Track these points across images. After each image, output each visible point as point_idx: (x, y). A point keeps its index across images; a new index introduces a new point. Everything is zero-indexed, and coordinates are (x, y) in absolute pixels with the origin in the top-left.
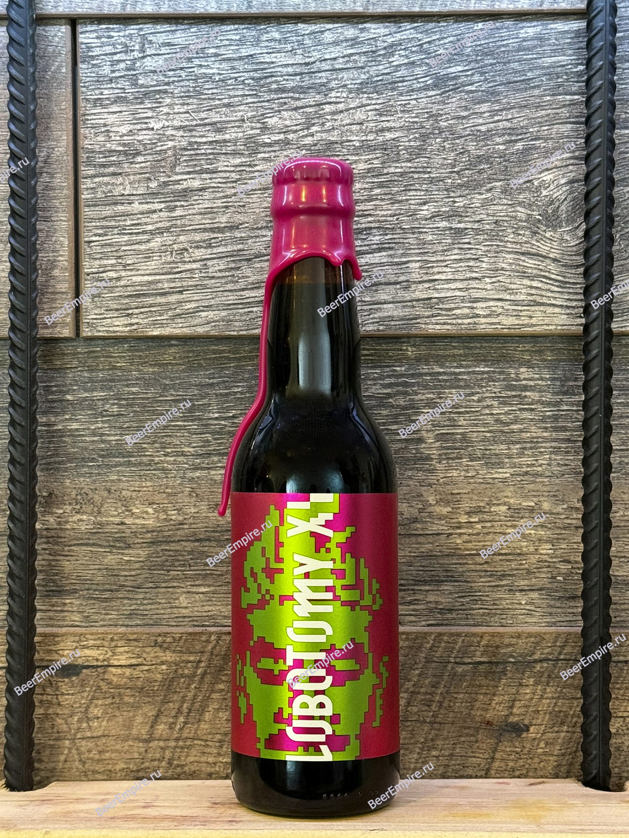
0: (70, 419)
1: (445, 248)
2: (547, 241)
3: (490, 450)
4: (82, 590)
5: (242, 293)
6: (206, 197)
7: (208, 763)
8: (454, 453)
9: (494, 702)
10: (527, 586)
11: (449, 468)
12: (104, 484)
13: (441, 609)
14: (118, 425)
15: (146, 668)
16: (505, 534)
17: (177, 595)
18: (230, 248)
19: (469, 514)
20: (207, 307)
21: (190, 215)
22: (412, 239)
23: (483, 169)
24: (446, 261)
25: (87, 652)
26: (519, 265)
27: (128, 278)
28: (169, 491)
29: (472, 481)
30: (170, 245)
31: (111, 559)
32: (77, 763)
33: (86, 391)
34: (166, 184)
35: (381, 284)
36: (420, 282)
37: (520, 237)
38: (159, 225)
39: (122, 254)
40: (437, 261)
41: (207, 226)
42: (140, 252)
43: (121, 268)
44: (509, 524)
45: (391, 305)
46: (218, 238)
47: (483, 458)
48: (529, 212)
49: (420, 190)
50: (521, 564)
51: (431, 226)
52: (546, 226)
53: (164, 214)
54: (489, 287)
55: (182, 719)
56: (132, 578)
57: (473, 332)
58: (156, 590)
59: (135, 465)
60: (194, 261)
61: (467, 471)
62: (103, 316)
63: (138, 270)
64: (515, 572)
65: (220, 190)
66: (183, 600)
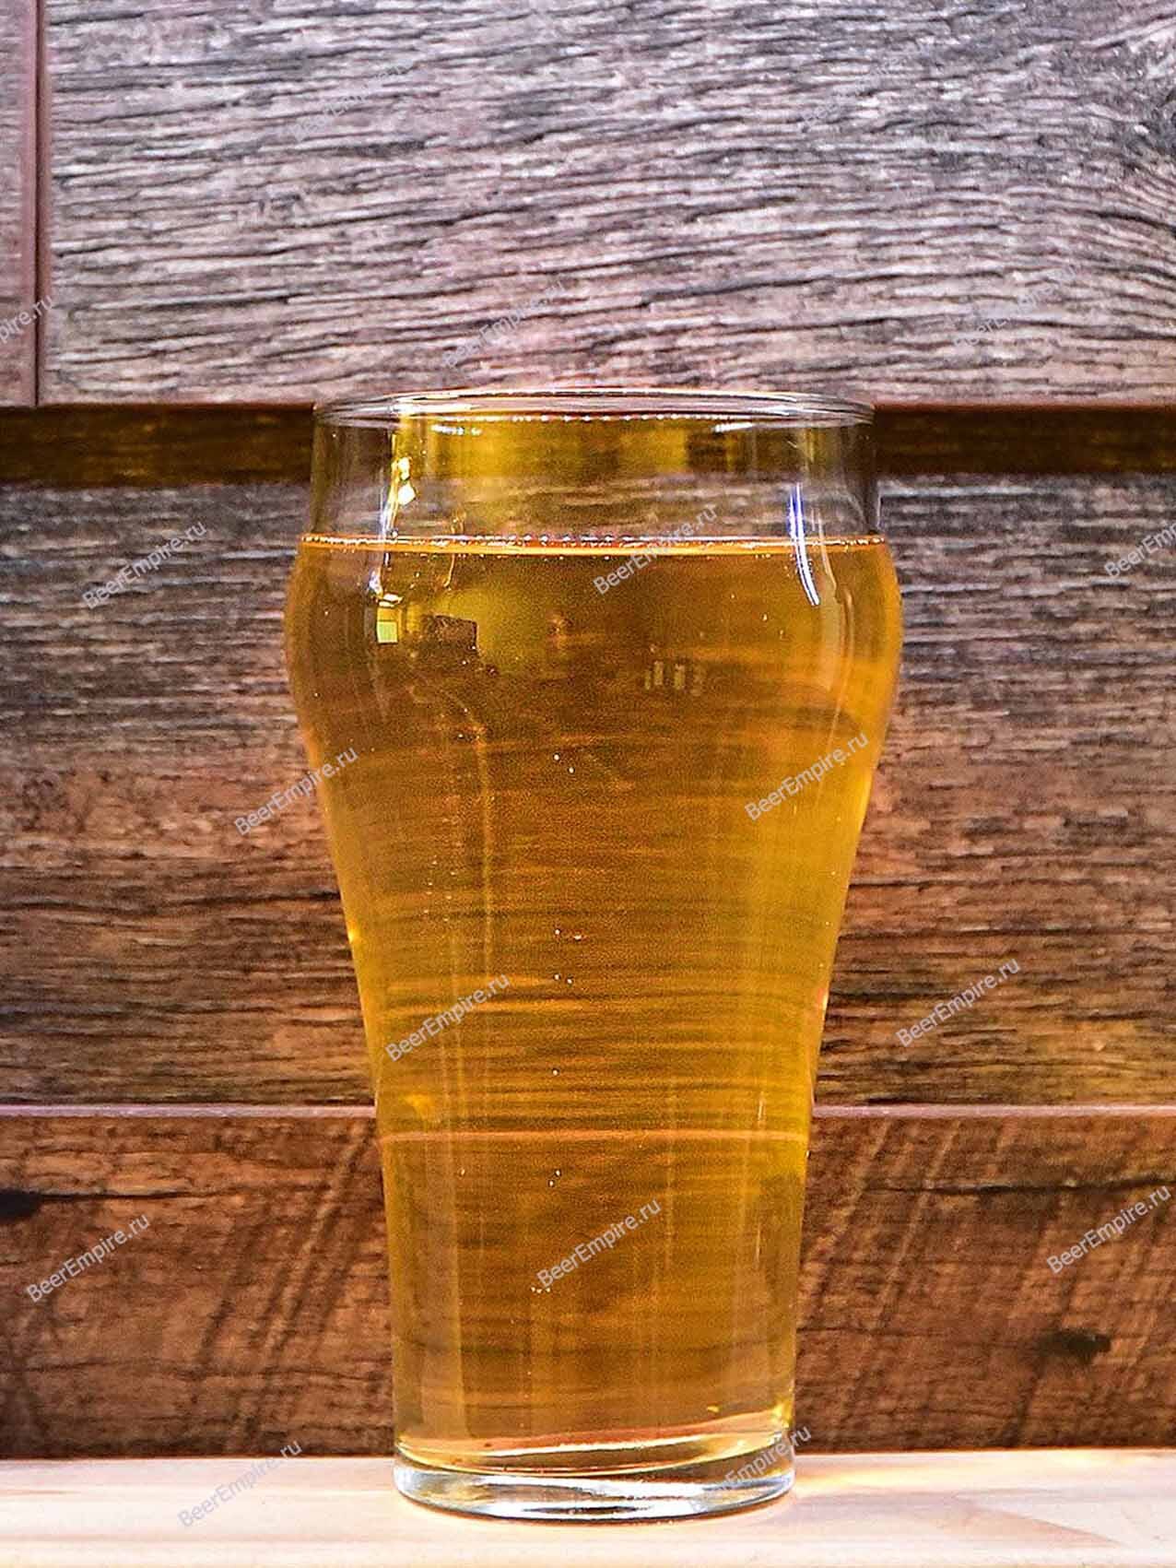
0: (13, 604)
1: (919, 200)
2: (1161, 185)
3: (1023, 683)
4: (38, 1015)
5: (432, 303)
6: (348, 73)
7: (340, 1428)
8: (937, 690)
9: (1026, 1283)
10: (1108, 1007)
11: (922, 727)
12: (92, 760)
13: (902, 1064)
14: (127, 619)
15: (195, 1201)
16: (1055, 884)
17: (267, 1030)
18: (401, 195)
19: (972, 835)
20: (345, 335)
21: (306, 114)
22: (837, 177)
23: (1010, 13)
24: (919, 230)
25: (52, 1163)
26: (1094, 243)
27: (156, 265)
28: (250, 778)
29: (977, 756)
30: (259, 186)
31: (110, 941)
32: (27, 1427)
33: (50, 533)
34: (250, 40)
35: (766, 285)
36: (858, 281)
37: (1096, 175)
38: (232, 139)
39: (142, 206)
40: (900, 231)
41: (349, 141)
42: (184, 204)
43: (140, 240)
44: (1069, 858)
45: (787, 336)
46: (371, 170)
47: (1006, 702)
48: (1119, 118)
49: (857, 61)
50: (1093, 957)
51: (884, 147)
52: (1160, 150)
53: (245, 113)
54: (1021, 293)
55: (279, 1324)
56: (161, 988)
57: (984, 401)
58: (216, 1017)
59: (168, 715)
60: (317, 226)
61: (968, 732)
62: (93, 356)
63: (180, 245)
64: (1079, 975)
65: (380, 54)
66: (282, 1042)
